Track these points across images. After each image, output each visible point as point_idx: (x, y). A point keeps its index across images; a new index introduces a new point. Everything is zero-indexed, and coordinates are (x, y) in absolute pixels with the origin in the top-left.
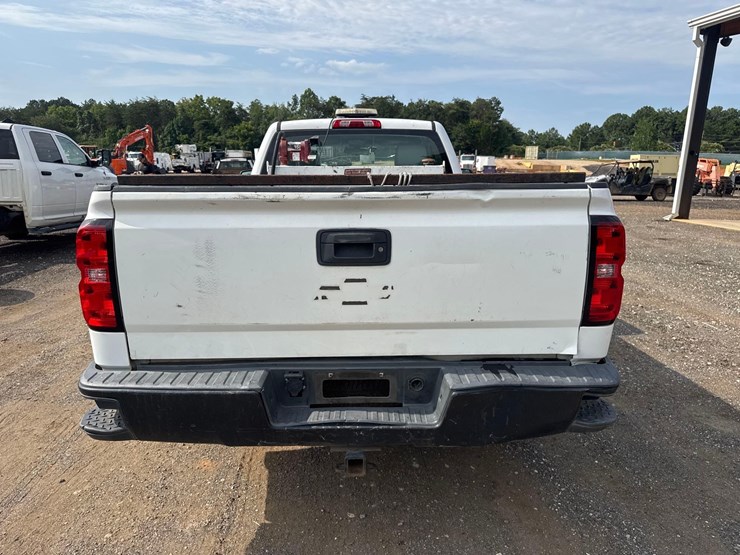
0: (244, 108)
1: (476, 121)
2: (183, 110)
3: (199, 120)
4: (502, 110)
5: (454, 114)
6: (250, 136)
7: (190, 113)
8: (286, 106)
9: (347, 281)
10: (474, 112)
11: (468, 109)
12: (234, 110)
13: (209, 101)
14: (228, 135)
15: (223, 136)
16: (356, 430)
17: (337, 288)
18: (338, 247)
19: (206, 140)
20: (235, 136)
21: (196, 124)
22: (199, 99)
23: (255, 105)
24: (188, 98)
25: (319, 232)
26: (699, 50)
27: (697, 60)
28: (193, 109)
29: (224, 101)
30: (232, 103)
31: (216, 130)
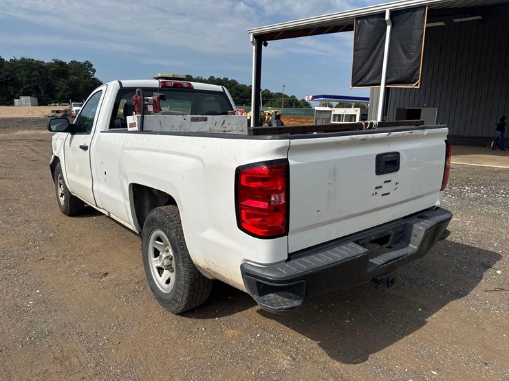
1: (76, 78)
4: (94, 71)
5: (54, 71)
9: (385, 182)
10: (73, 71)
11: (67, 68)
16: (395, 263)
17: (381, 187)
18: (387, 163)
25: (377, 155)
26: (254, 47)
27: (254, 53)
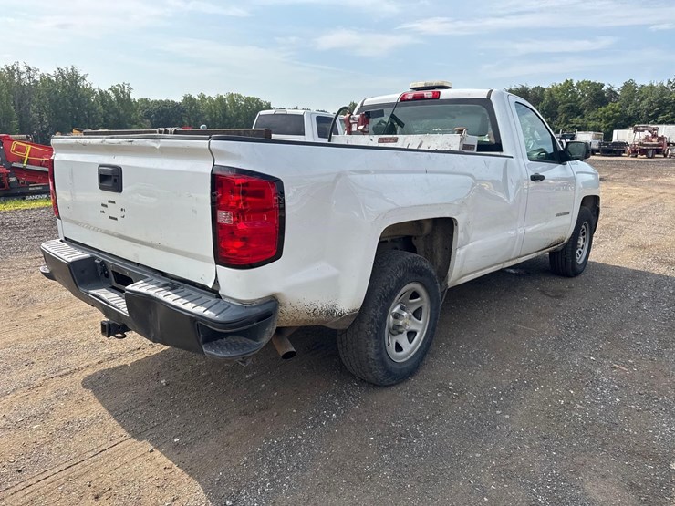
0: (615, 89)
2: (551, 95)
3: (563, 103)
6: (616, 117)
7: (557, 97)
8: (665, 85)
12: (603, 92)
13: (578, 85)
14: (591, 117)
15: (586, 119)
19: (567, 122)
20: (598, 118)
21: (561, 107)
22: (569, 84)
23: (629, 86)
24: (557, 83)
28: (560, 93)
29: (594, 83)
30: (602, 85)
31: (580, 113)
